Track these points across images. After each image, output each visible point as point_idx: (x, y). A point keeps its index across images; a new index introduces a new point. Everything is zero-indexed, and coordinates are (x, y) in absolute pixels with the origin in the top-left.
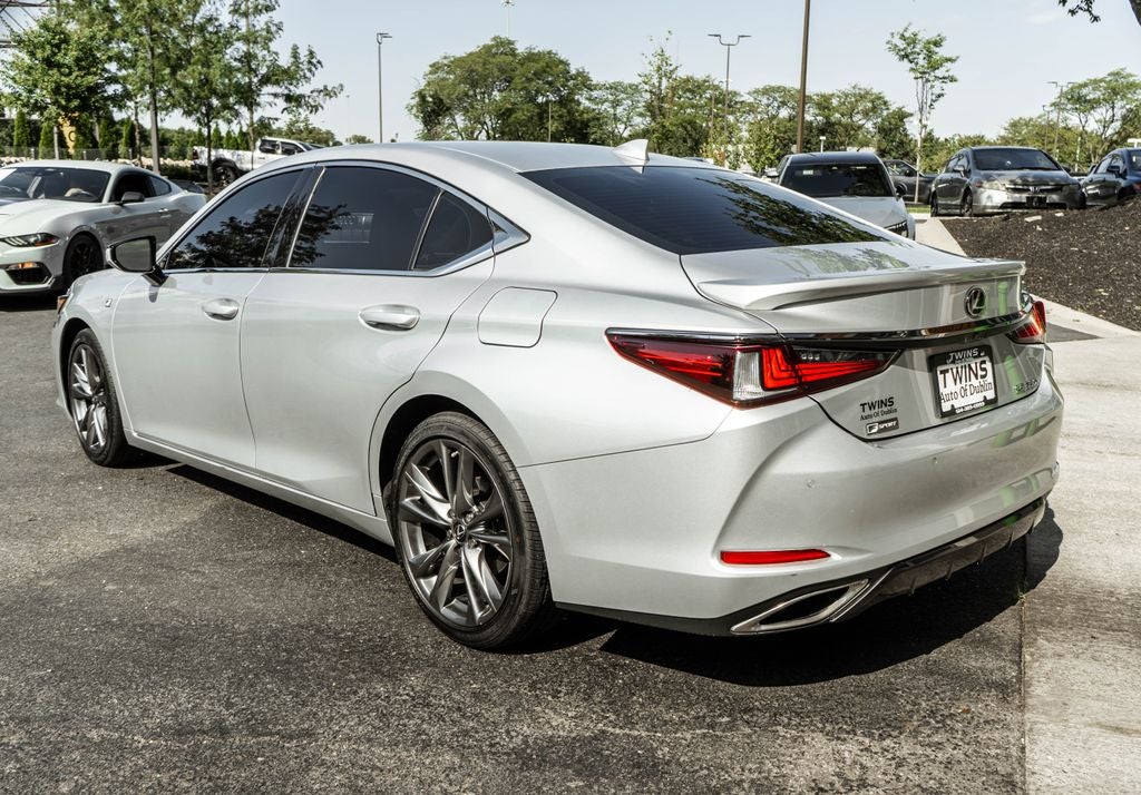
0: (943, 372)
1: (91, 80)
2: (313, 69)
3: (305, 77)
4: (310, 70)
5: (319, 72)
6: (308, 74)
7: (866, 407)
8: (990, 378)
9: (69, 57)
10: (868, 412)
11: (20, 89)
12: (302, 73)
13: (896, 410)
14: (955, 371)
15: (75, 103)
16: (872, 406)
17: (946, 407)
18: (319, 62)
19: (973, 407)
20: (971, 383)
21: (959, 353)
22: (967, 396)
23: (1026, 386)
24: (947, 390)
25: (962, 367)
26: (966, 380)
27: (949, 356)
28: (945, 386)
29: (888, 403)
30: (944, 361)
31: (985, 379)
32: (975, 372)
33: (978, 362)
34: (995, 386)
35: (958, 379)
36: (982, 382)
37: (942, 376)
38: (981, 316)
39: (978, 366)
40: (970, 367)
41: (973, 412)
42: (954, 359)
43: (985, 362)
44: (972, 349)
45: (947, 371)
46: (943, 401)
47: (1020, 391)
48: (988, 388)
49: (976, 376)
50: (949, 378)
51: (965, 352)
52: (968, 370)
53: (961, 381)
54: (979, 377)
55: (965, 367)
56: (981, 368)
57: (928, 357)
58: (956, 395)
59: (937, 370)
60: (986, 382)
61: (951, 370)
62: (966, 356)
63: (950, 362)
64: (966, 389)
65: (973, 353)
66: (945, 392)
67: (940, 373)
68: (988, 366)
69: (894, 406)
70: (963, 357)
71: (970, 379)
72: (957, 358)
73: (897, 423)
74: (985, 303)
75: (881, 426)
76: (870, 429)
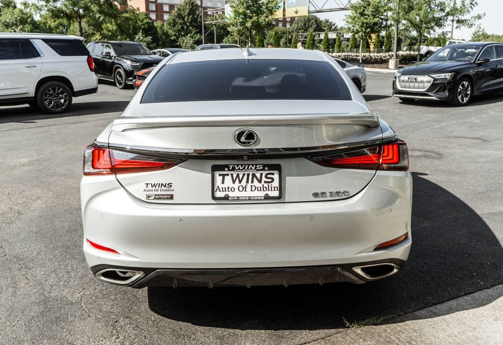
0: (224, 176)
1: (376, 20)
2: (473, 6)
3: (468, 11)
4: (471, 7)
5: (475, 8)
6: (470, 9)
7: (150, 185)
8: (276, 183)
9: (368, 11)
10: (150, 188)
11: (350, 26)
12: (466, 9)
13: (173, 190)
14: (235, 176)
15: (368, 30)
16: (154, 186)
17: (219, 194)
18: (476, 3)
19: (250, 198)
20: (252, 184)
21: (240, 166)
22: (245, 191)
23: (328, 194)
24: (225, 185)
25: (244, 175)
26: (247, 182)
27: (227, 166)
28: (223, 183)
29: (167, 186)
30: (226, 169)
31: (270, 184)
32: (259, 178)
33: (264, 173)
34: (281, 189)
35: (237, 181)
36: (266, 185)
37: (221, 177)
38: (254, 146)
39: (264, 175)
40: (254, 175)
41: (251, 201)
42: (234, 169)
43: (273, 174)
44: (256, 165)
45: (228, 175)
46: (218, 191)
47: (318, 196)
48: (273, 189)
49: (260, 181)
50: (228, 179)
51: (250, 166)
52: (250, 177)
53: (240, 182)
54: (263, 182)
55: (248, 175)
56: (266, 177)
57: (211, 165)
58: (233, 190)
59: (217, 174)
60: (270, 186)
61: (232, 175)
62: (251, 168)
63: (229, 170)
64: (246, 188)
65: (256, 167)
66: (221, 186)
67: (220, 175)
68: (276, 176)
69: (172, 188)
70: (244, 168)
71: (252, 182)
72: (237, 168)
73: (171, 197)
74: (256, 138)
75: (157, 197)
76: (149, 197)
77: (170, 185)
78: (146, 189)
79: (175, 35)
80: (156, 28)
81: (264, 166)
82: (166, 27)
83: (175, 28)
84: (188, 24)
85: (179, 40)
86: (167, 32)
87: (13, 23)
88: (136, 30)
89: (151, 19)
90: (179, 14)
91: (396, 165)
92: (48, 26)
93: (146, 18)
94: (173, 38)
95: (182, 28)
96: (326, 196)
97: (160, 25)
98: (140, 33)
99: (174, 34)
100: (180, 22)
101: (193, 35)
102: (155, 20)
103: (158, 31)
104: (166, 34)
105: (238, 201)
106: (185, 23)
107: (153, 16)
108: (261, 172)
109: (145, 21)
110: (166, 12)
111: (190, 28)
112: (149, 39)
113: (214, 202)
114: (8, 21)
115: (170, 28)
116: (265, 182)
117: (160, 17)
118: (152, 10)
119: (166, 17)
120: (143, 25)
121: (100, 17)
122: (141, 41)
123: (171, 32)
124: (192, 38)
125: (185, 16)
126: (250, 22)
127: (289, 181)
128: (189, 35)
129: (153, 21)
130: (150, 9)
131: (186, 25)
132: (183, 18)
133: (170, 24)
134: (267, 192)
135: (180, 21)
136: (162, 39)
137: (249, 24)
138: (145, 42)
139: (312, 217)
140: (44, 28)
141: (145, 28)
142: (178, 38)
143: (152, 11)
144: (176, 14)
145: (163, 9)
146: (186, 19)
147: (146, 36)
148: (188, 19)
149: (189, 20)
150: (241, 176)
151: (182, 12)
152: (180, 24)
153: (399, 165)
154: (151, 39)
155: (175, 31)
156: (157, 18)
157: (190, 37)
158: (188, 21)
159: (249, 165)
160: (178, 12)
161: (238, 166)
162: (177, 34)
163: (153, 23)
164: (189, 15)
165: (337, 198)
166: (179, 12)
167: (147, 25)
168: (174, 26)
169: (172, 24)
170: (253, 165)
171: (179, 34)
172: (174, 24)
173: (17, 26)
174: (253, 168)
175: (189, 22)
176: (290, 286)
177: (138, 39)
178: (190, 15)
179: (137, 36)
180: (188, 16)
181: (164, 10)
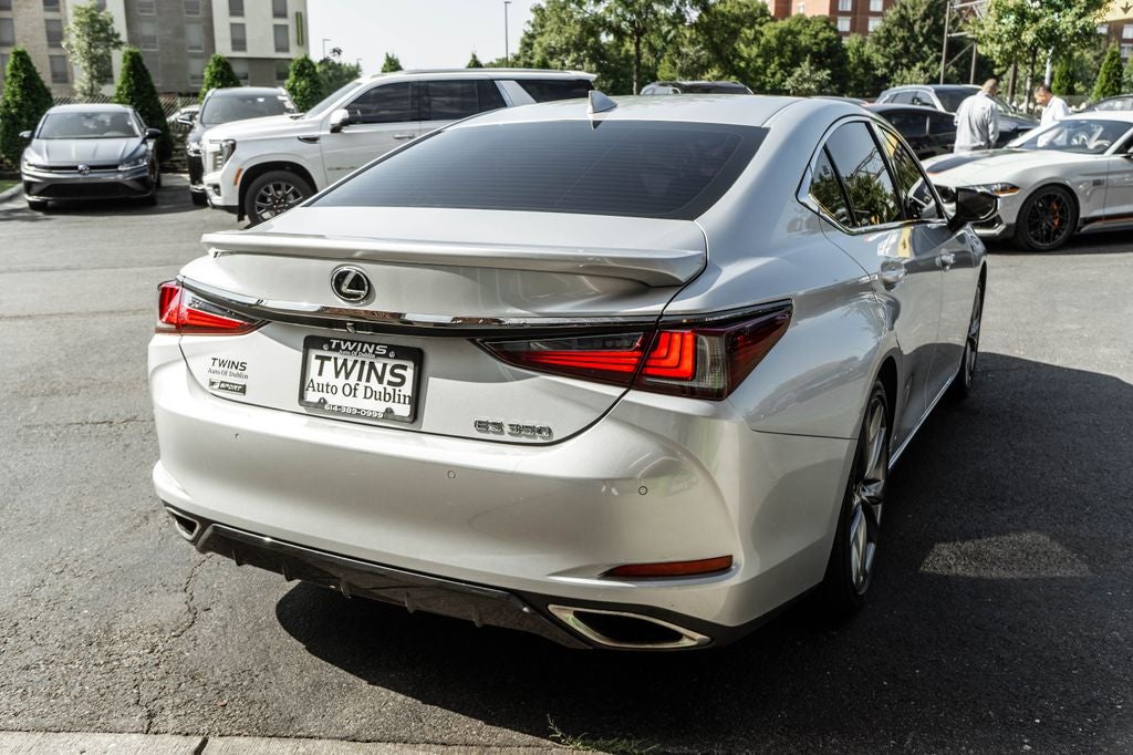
0: (323, 359)
7: (217, 362)
8: (407, 389)
10: (216, 367)
13: (246, 377)
14: (340, 362)
16: (222, 363)
17: (312, 396)
19: (358, 413)
20: (368, 384)
21: (349, 343)
22: (355, 396)
23: (507, 429)
24: (322, 380)
25: (356, 362)
26: (360, 379)
27: (327, 341)
28: (320, 374)
29: (239, 367)
30: (325, 347)
31: (397, 389)
32: (380, 374)
33: (391, 363)
34: (416, 401)
35: (343, 373)
36: (390, 389)
37: (319, 361)
38: (367, 304)
39: (388, 368)
40: (372, 365)
41: (358, 417)
42: (338, 348)
43: (404, 368)
44: (376, 345)
45: (329, 359)
46: (310, 389)
47: (487, 429)
48: (402, 401)
49: (380, 380)
50: (329, 366)
51: (366, 345)
52: (366, 367)
53: (347, 376)
54: (385, 381)
55: (363, 363)
56: (393, 374)
57: (304, 337)
58: (334, 390)
59: (313, 353)
60: (397, 392)
61: (336, 359)
62: (367, 351)
63: (330, 349)
64: (355, 389)
65: (375, 350)
66: (317, 380)
67: (318, 357)
68: (409, 374)
69: (245, 373)
70: (355, 349)
71: (368, 380)
72: (343, 348)
73: (243, 390)
74: (367, 288)
75: (223, 385)
76: (212, 383)
77: (243, 366)
78: (213, 368)
79: (887, 65)
80: (846, 50)
81: (390, 348)
82: (868, 49)
83: (888, 49)
84: (921, 40)
85: (895, 76)
86: (869, 59)
87: (561, 49)
88: (799, 57)
89: (836, 31)
90: (902, 17)
91: (685, 384)
92: (623, 52)
93: (825, 28)
94: (879, 73)
95: (906, 49)
96: (502, 432)
97: (856, 45)
98: (807, 63)
99: (882, 62)
100: (900, 34)
101: (930, 64)
102: (847, 34)
103: (848, 56)
104: (867, 64)
105: (339, 415)
106: (914, 38)
107: (844, 24)
108: (386, 361)
109: (821, 35)
110: (876, 14)
111: (925, 48)
112: (824, 74)
113: (302, 410)
114: (553, 43)
115: (877, 51)
116: (390, 383)
117: (859, 26)
118: (845, 9)
119: (874, 24)
120: (816, 44)
121: (669, 32)
122: (805, 80)
123: (878, 59)
124: (925, 73)
125: (915, 21)
126: (1030, 32)
127: (435, 386)
128: (918, 65)
129: (840, 35)
130: (840, 9)
131: (916, 41)
132: (911, 25)
133: (878, 40)
134: (390, 405)
135: (902, 33)
136: (855, 76)
137: (1028, 37)
138: (815, 81)
139: (451, 470)
140: (617, 57)
141: (819, 52)
142: (892, 71)
143: (845, 14)
144: (895, 18)
145: (869, 7)
146: (917, 28)
147: (817, 70)
148: (922, 28)
149: (924, 31)
150: (350, 364)
151: (911, 12)
152: (902, 39)
153: (694, 384)
154: (828, 75)
155: (887, 57)
156: (853, 28)
157: (921, 69)
158: (921, 32)
159: (363, 343)
160: (899, 12)
161: (345, 342)
162: (892, 63)
163: (840, 39)
164: (925, 17)
165: (524, 440)
166: (903, 12)
167: (825, 43)
168: (887, 45)
169: (883, 41)
170: (370, 344)
171: (896, 64)
172: (889, 38)
173: (569, 54)
174: (371, 351)
175: (923, 35)
176: (418, 613)
177: (800, 75)
178: (929, 18)
179: (799, 69)
180: (924, 20)
181: (872, 9)
